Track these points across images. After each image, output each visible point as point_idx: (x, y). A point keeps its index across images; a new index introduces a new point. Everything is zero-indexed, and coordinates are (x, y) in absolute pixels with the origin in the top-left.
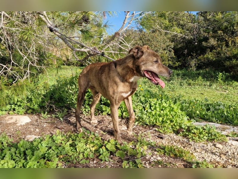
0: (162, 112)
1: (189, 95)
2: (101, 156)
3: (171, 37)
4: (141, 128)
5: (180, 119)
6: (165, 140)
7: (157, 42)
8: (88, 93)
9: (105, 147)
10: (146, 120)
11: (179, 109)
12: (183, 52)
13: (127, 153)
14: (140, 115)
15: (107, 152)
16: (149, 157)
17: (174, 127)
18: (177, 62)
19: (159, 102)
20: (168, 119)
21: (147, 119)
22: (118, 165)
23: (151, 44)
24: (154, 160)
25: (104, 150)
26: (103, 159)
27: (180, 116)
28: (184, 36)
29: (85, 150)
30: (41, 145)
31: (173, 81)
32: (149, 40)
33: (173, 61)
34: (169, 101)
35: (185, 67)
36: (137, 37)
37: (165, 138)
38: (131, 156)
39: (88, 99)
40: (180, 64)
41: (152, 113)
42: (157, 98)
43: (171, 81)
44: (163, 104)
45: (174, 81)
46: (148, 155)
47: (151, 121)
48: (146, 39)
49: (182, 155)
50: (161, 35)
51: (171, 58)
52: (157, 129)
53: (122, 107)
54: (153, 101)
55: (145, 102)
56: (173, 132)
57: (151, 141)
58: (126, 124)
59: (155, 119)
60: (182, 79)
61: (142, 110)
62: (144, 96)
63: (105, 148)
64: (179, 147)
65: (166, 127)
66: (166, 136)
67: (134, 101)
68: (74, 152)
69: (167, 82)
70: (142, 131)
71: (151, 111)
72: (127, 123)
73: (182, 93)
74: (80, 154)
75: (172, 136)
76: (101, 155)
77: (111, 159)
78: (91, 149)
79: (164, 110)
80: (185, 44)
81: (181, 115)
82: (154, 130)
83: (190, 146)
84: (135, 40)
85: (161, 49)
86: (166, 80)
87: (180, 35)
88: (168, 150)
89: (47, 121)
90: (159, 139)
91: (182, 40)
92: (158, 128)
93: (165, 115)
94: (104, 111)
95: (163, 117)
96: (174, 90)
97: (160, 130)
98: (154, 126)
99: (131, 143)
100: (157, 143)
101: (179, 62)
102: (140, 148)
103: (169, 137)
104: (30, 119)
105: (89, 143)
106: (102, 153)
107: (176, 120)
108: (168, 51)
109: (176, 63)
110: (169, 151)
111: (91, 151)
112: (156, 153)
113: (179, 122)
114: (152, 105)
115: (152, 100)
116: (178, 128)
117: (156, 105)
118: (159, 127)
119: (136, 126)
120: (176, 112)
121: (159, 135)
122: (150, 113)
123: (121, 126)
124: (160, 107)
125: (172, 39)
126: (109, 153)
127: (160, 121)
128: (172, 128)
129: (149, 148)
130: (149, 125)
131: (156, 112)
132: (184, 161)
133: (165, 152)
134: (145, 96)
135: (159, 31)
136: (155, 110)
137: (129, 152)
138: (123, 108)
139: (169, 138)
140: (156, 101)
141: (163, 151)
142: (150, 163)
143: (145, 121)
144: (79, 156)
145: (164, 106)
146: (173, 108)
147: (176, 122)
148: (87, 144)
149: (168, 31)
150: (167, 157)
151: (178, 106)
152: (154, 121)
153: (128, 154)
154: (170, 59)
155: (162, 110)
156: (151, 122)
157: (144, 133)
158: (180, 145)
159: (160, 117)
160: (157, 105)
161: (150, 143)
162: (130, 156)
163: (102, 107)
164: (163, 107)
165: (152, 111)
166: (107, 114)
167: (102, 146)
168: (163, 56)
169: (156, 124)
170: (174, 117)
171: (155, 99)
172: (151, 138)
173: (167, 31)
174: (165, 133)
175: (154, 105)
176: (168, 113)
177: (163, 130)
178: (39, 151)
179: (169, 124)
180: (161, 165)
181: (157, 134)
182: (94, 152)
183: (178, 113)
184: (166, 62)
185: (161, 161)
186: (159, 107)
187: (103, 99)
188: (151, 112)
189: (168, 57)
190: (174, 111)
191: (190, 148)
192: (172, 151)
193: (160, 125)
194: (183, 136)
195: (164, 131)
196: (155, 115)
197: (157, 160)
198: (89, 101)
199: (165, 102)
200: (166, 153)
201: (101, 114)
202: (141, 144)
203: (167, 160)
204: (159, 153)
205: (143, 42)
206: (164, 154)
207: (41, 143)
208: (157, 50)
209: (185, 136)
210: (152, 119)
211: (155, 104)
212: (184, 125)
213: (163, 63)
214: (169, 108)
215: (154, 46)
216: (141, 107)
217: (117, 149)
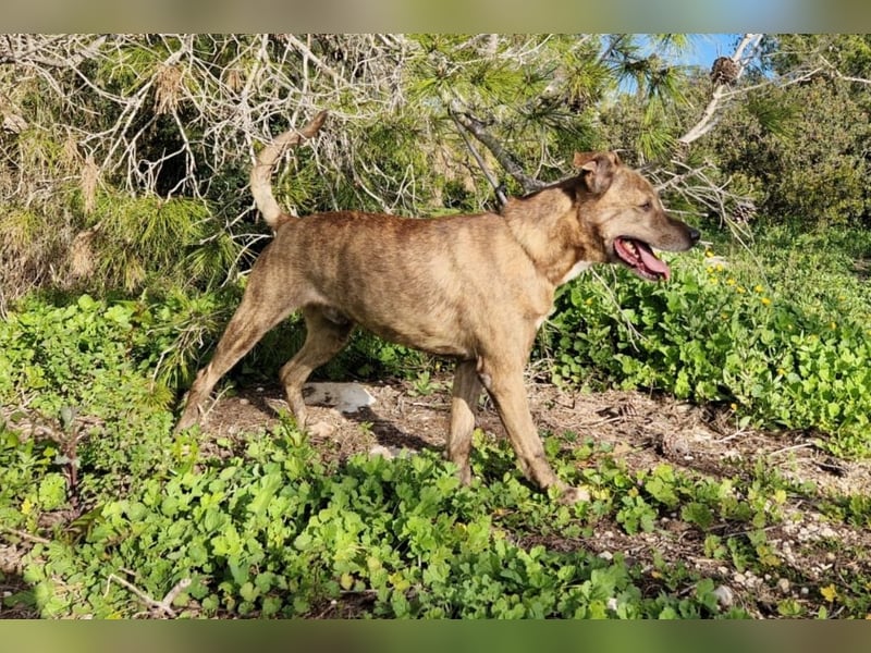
0: (838, 384)
4: (762, 438)
6: (849, 479)
9: (642, 489)
10: (779, 411)
13: (718, 511)
14: (757, 391)
15: (648, 506)
16: (792, 528)
19: (829, 347)
20: (861, 410)
21: (782, 408)
22: (689, 548)
24: (810, 536)
34: (866, 347)
37: (849, 474)
38: (732, 521)
39: (570, 332)
41: (803, 386)
42: (822, 333)
44: (844, 358)
46: (790, 521)
47: (800, 414)
50: (835, 94)
52: (819, 443)
53: (692, 363)
54: (807, 345)
55: (777, 349)
57: (798, 481)
58: (706, 424)
59: (814, 408)
61: (763, 376)
62: (771, 327)
65: (852, 435)
66: (852, 468)
67: (738, 342)
68: (539, 501)
69: (859, 278)
70: (768, 448)
71: (799, 379)
72: (709, 421)
77: (665, 528)
79: (848, 379)
82: (808, 447)
85: (836, 151)
86: (854, 272)
88: (860, 506)
89: (430, 405)
90: (828, 476)
92: (823, 440)
94: (626, 376)
95: (842, 402)
97: (829, 445)
98: (809, 432)
99: (729, 482)
102: (761, 498)
103: (862, 470)
104: (372, 394)
108: (864, 159)
110: (863, 512)
112: (816, 516)
114: (801, 359)
115: (802, 340)
117: (818, 357)
118: (828, 435)
119: (745, 431)
121: (825, 463)
122: (795, 387)
123: (691, 428)
124: (833, 366)
126: (657, 510)
127: (832, 415)
129: (794, 499)
130: (792, 428)
131: (816, 384)
133: (850, 514)
134: (776, 327)
135: (826, 78)
136: (811, 378)
137: (723, 510)
138: (694, 369)
139: (864, 475)
140: (815, 345)
141: (842, 511)
142: (797, 544)
143: (777, 415)
144: (556, 513)
145: (848, 361)
149: (865, 77)
150: (856, 530)
152: (807, 415)
153: (720, 515)
155: (839, 376)
156: (799, 417)
157: (773, 454)
159: (830, 402)
160: (821, 357)
161: (797, 486)
162: (728, 521)
163: (618, 362)
164: (843, 365)
165: (802, 378)
166: (636, 388)
167: (630, 486)
168: (844, 178)
169: (818, 425)
171: (814, 337)
172: (799, 470)
173: (860, 80)
174: (849, 457)
175: (810, 360)
176: (862, 389)
177: (843, 446)
178: (434, 489)
179: (866, 426)
180: (836, 554)
181: (820, 459)
184: (855, 202)
185: (835, 542)
186: (828, 365)
187: (624, 334)
188: (799, 384)
189: (861, 179)
193: (831, 428)
195: (846, 449)
196: (813, 395)
197: (822, 537)
198: (573, 340)
199: (852, 350)
200: (852, 519)
201: (614, 385)
202: (763, 485)
203: (855, 538)
204: (828, 518)
206: (845, 520)
208: (820, 153)
210: (802, 409)
211: (812, 357)
213: (843, 204)
214: (863, 371)
215: (804, 137)
216: (763, 365)
217: (684, 498)
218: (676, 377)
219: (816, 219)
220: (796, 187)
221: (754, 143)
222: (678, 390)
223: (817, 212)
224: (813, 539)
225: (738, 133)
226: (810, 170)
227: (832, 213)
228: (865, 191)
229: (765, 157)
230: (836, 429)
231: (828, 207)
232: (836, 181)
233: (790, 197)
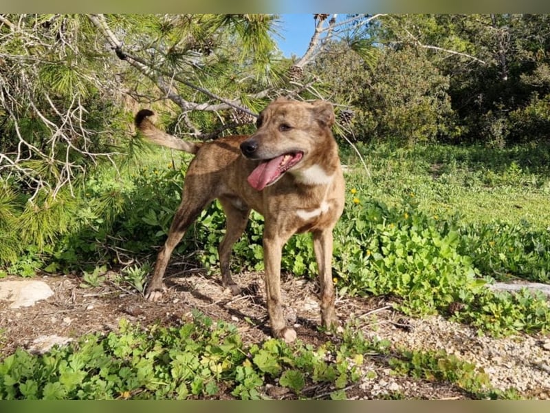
0: (410, 258)
1: (485, 211)
2: (240, 387)
3: (444, 61)
4: (354, 304)
5: (457, 278)
6: (415, 334)
7: (408, 74)
8: (215, 214)
9: (252, 361)
10: (367, 282)
11: (453, 250)
12: (473, 100)
13: (312, 374)
14: (351, 268)
15: (255, 376)
16: (368, 385)
17: (441, 299)
18: (460, 125)
19: (404, 233)
20: (424, 278)
21: (369, 280)
23: (392, 80)
24: (380, 391)
25: (249, 370)
26: (244, 395)
27: (455, 268)
28: (476, 59)
29: (195, 372)
30: (68, 365)
31: (447, 173)
32: (386, 70)
33: (448, 123)
34: (429, 231)
35: (480, 138)
36: (357, 63)
37: (416, 329)
38: (322, 382)
39: (216, 229)
40: (467, 131)
41: (384, 263)
42: (399, 221)
43: (443, 175)
44: (413, 239)
45: (450, 175)
46: (367, 378)
47: (381, 284)
48: (379, 67)
49: (455, 375)
51: (444, 115)
52: (395, 306)
53: (306, 248)
54: (387, 231)
55: (367, 234)
56: (436, 313)
57: (377, 339)
58: (315, 295)
59: (392, 279)
60: (471, 169)
61: (358, 254)
62: (363, 218)
63: (250, 363)
64: (450, 351)
65: (418, 298)
66: (418, 325)
67: (338, 231)
68: (164, 379)
70: (358, 312)
71: (382, 257)
72: (318, 292)
73: (468, 205)
74: (181, 386)
75: (435, 323)
76: (238, 384)
77: (267, 394)
78: (214, 368)
79: (416, 255)
80: (477, 80)
81: (458, 267)
82: (387, 309)
83: (478, 349)
84: (352, 70)
85: (419, 93)
86: (430, 172)
87: (464, 57)
88: (419, 361)
89: (97, 295)
90: (400, 333)
91: (470, 70)
92: (398, 303)
93: (417, 266)
94: (258, 261)
95: (412, 272)
96: (448, 199)
97: (402, 307)
98: (388, 296)
99: (325, 346)
100: (393, 342)
101: (463, 125)
102: (347, 358)
103: (425, 325)
104: (52, 288)
105: (208, 352)
106: (243, 380)
107: (445, 280)
108: (436, 98)
109: (457, 128)
110: (422, 365)
111: (212, 374)
112: (387, 371)
113: (453, 285)
114: (384, 242)
115: (384, 228)
116: (449, 299)
117: (395, 240)
118: (402, 299)
119: (343, 299)
120: (445, 259)
121: (399, 322)
122: (379, 263)
123: (303, 299)
124: (406, 246)
125: (447, 66)
126: (263, 378)
127: (405, 282)
128: (435, 300)
129: (372, 358)
130: (377, 294)
131: (394, 260)
132: (460, 390)
133: (412, 368)
134: (367, 218)
135: (412, 46)
136: (390, 256)
137: (316, 373)
138: (308, 252)
139: (426, 329)
140: (393, 230)
141: (406, 366)
143: (366, 285)
144: (177, 391)
145: (416, 242)
146: (438, 248)
147: (444, 286)
148: (203, 354)
149: (436, 46)
150: (416, 381)
151: (452, 242)
152: (387, 283)
153: (313, 377)
154: (441, 117)
155: (410, 254)
156: (382, 286)
157: (362, 317)
158: (453, 348)
159: (404, 273)
160: (397, 240)
161: (375, 345)
162: (319, 383)
163: (252, 250)
164: (413, 245)
165: (384, 256)
167: (244, 358)
168: (424, 111)
169: (395, 291)
170: (441, 271)
172: (379, 329)
173: (433, 47)
174: (417, 316)
175: (390, 242)
176: (426, 262)
177: (412, 307)
178: (57, 384)
179: (428, 291)
181: (394, 319)
182: (219, 376)
183: (451, 262)
184: (432, 127)
185: (399, 395)
186: (402, 245)
187: (257, 229)
188: (382, 261)
189: (435, 112)
190: (442, 256)
191: (478, 353)
192: (429, 365)
193: (404, 293)
194: (463, 322)
195: (414, 309)
196: (392, 268)
197: (389, 391)
198: (218, 235)
199: (419, 233)
200: (413, 372)
201: (249, 268)
202: (349, 347)
203: (415, 390)
204: (396, 373)
205: (372, 75)
206: (409, 373)
207: (69, 359)
208: (409, 95)
209: (466, 322)
210: (383, 280)
211: (391, 240)
212: (466, 291)
213: (424, 128)
214: (427, 248)
215: (399, 85)
216: (357, 248)
217: (285, 365)
218: (294, 259)
219: (407, 139)
220: (395, 118)
221: (368, 89)
222: (296, 269)
223: (408, 134)
224: (383, 393)
225: (357, 83)
226: (403, 106)
227: (417, 134)
228: (438, 119)
229: (374, 98)
230: (407, 293)
231: (415, 130)
232: (419, 114)
233: (391, 124)
